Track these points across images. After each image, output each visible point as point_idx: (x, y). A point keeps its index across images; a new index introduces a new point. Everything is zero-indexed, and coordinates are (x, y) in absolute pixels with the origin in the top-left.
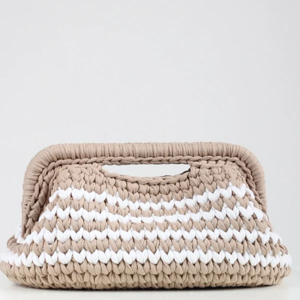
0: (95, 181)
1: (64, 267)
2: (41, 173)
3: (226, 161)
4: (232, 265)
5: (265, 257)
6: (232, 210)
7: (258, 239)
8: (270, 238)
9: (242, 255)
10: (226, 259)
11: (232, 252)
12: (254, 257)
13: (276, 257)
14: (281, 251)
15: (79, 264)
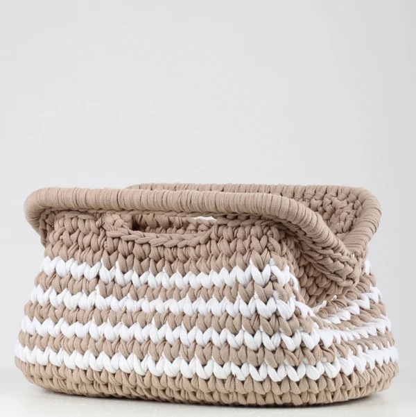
4: (243, 382)
5: (296, 368)
6: (247, 304)
7: (282, 345)
8: (302, 342)
9: (258, 368)
10: (234, 374)
11: (242, 364)
12: (276, 369)
13: (315, 366)
14: (324, 356)
15: (58, 368)
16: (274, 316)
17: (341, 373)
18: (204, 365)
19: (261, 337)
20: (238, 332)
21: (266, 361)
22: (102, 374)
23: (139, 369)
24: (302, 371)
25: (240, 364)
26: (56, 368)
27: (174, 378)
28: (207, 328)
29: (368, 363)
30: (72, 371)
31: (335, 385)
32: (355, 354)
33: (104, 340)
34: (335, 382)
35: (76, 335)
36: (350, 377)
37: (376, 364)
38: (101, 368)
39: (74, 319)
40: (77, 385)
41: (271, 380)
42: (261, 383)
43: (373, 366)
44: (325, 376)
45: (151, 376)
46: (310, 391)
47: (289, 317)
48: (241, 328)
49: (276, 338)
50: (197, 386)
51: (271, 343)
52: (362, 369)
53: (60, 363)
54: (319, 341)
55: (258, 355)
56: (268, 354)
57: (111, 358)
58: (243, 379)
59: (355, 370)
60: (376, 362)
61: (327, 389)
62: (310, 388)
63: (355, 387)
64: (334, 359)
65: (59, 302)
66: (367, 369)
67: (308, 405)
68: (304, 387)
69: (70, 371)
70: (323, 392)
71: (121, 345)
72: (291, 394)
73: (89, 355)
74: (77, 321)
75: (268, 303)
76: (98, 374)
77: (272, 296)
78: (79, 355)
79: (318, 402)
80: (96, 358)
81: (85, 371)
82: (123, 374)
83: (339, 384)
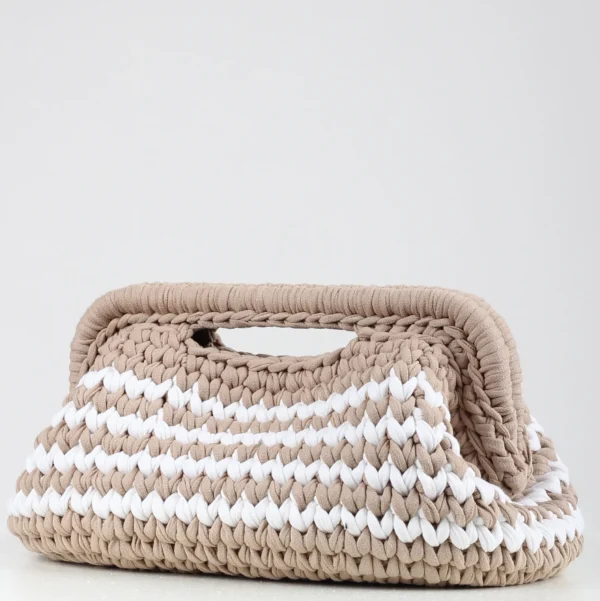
0: (160, 360)
2: (95, 339)
3: (427, 325)
4: (356, 538)
5: (435, 525)
6: (375, 425)
7: (418, 487)
8: (448, 486)
9: (380, 518)
10: (343, 524)
11: (358, 510)
12: (407, 523)
13: (465, 529)
14: (480, 515)
15: (81, 517)
16: (410, 442)
17: (503, 547)
18: (302, 510)
19: (389, 471)
20: (357, 464)
21: (392, 508)
22: (147, 525)
23: (205, 514)
24: (444, 531)
25: (354, 510)
26: (78, 517)
27: (255, 530)
28: (313, 461)
29: (544, 539)
30: (102, 520)
31: (490, 563)
32: (527, 522)
33: (159, 474)
34: (491, 558)
35: (116, 469)
36: (515, 556)
37: (557, 541)
38: (147, 514)
39: (119, 447)
40: (107, 544)
41: (397, 538)
42: (383, 541)
43: (551, 544)
44: (477, 547)
45: (221, 526)
46: (452, 564)
47: (432, 448)
48: (362, 458)
49: (409, 475)
50: (287, 542)
51: (401, 482)
52: (534, 547)
53: (86, 509)
54: (473, 490)
55: (382, 498)
56: (397, 498)
57: (164, 500)
58: (357, 533)
59: (525, 547)
60: (556, 538)
61: (478, 567)
62: (452, 559)
63: (519, 572)
64: (495, 522)
65: (100, 424)
66: (541, 547)
67: (447, 586)
68: (445, 557)
69: (99, 521)
70: (472, 570)
71: (183, 482)
72: (424, 564)
73: (133, 495)
74: (121, 450)
75: (405, 423)
76: (141, 525)
77: (412, 414)
78: (117, 496)
79: (463, 582)
80: (142, 499)
81: (123, 521)
82: (178, 523)
83: (496, 563)
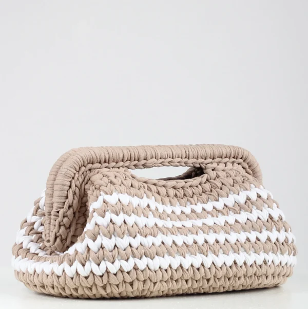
0: (132, 186)
1: (127, 275)
2: (73, 178)
3: (233, 163)
